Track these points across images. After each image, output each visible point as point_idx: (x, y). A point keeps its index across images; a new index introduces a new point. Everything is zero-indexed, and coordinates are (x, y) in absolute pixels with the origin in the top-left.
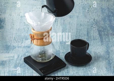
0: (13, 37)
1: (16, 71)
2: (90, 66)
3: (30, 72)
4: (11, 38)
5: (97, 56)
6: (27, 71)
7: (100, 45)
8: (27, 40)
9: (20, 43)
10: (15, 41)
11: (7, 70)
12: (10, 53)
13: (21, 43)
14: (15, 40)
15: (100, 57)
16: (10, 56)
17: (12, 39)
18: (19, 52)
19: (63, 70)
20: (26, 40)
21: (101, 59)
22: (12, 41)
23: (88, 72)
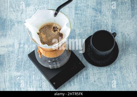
0: (9, 2)
1: (19, 76)
2: (116, 65)
3: (38, 79)
4: (6, 4)
5: (126, 42)
6: (34, 76)
7: (131, 16)
8: (29, 7)
9: (19, 14)
10: (12, 10)
11: (8, 76)
12: (7, 37)
13: (21, 13)
14: (12, 7)
15: (129, 45)
16: (9, 43)
17: (8, 4)
18: (20, 35)
19: (81, 73)
20: (27, 7)
21: (130, 49)
22: (7, 9)
23: (114, 76)
